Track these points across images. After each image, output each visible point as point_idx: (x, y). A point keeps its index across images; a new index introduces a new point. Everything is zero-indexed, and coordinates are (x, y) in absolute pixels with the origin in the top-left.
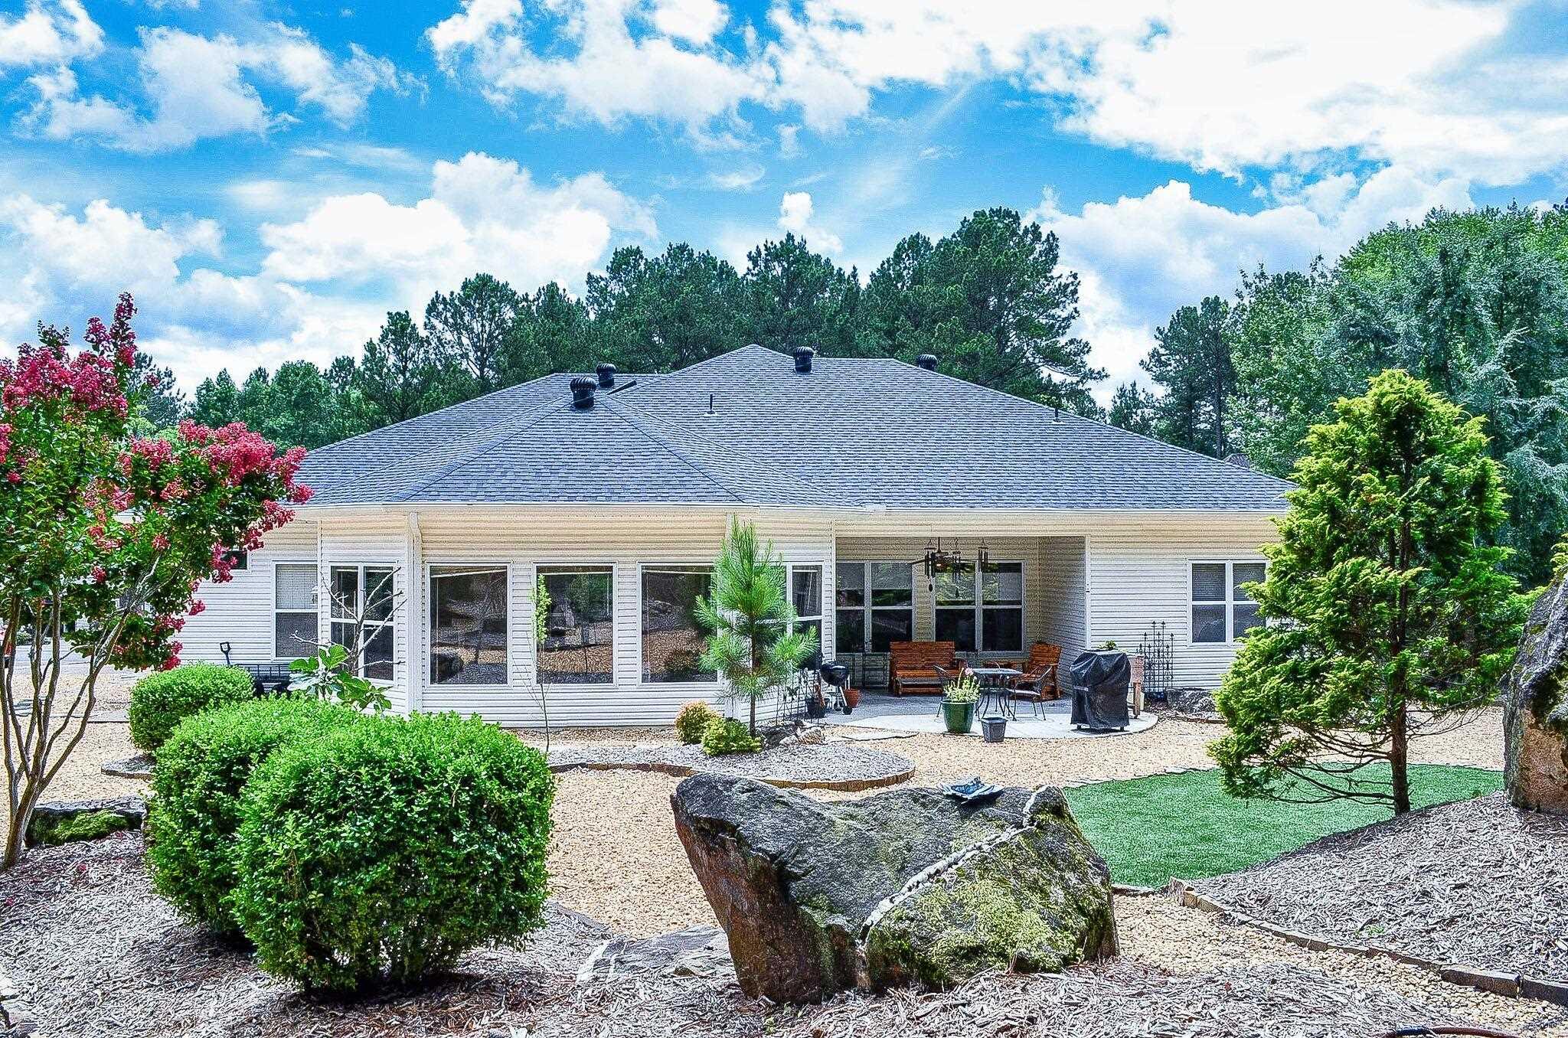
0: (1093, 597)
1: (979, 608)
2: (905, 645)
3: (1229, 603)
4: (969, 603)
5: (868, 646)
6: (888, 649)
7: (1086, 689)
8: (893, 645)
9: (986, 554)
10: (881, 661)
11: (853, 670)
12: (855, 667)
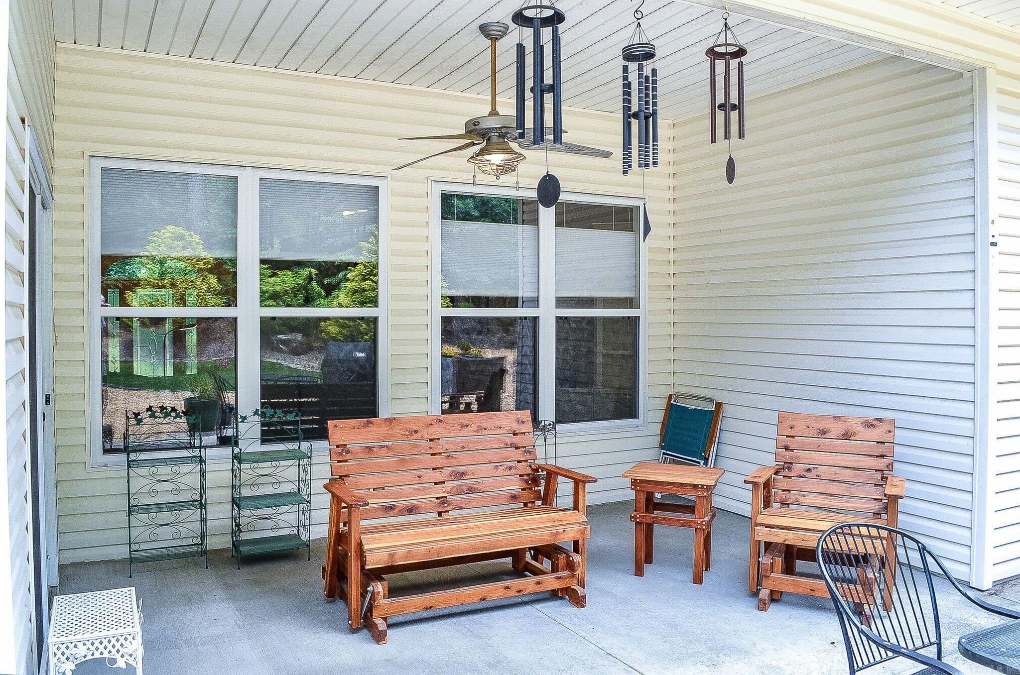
11: (201, 505)
12: (209, 493)
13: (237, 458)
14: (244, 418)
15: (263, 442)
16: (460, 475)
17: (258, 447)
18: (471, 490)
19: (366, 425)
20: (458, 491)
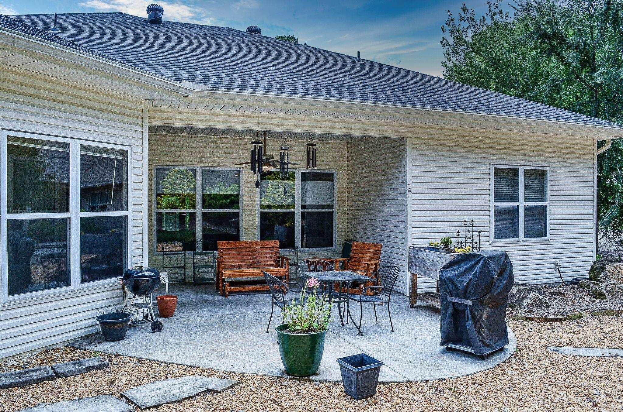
0: (415, 196)
1: (298, 211)
2: (232, 244)
3: (522, 204)
4: (288, 206)
5: (199, 246)
6: (216, 249)
7: (469, 303)
8: (221, 244)
9: (314, 151)
10: (210, 258)
11: (184, 267)
12: (186, 265)
13: (195, 254)
14: (197, 242)
15: (203, 250)
16: (255, 258)
17: (201, 251)
18: (258, 262)
19: (228, 243)
20: (254, 262)
